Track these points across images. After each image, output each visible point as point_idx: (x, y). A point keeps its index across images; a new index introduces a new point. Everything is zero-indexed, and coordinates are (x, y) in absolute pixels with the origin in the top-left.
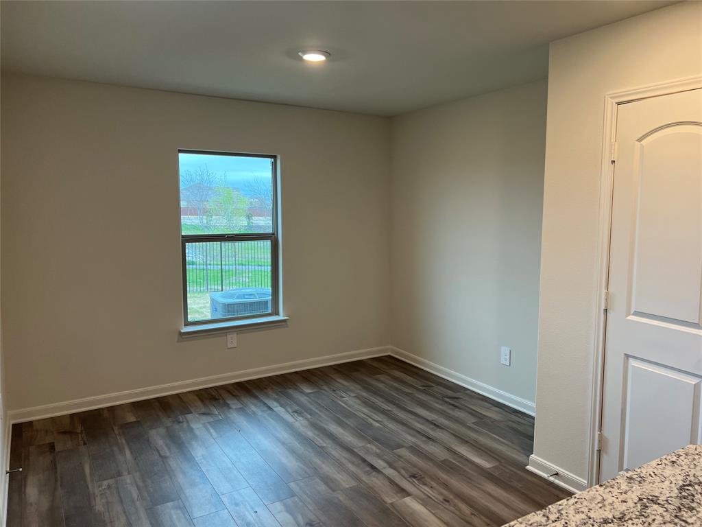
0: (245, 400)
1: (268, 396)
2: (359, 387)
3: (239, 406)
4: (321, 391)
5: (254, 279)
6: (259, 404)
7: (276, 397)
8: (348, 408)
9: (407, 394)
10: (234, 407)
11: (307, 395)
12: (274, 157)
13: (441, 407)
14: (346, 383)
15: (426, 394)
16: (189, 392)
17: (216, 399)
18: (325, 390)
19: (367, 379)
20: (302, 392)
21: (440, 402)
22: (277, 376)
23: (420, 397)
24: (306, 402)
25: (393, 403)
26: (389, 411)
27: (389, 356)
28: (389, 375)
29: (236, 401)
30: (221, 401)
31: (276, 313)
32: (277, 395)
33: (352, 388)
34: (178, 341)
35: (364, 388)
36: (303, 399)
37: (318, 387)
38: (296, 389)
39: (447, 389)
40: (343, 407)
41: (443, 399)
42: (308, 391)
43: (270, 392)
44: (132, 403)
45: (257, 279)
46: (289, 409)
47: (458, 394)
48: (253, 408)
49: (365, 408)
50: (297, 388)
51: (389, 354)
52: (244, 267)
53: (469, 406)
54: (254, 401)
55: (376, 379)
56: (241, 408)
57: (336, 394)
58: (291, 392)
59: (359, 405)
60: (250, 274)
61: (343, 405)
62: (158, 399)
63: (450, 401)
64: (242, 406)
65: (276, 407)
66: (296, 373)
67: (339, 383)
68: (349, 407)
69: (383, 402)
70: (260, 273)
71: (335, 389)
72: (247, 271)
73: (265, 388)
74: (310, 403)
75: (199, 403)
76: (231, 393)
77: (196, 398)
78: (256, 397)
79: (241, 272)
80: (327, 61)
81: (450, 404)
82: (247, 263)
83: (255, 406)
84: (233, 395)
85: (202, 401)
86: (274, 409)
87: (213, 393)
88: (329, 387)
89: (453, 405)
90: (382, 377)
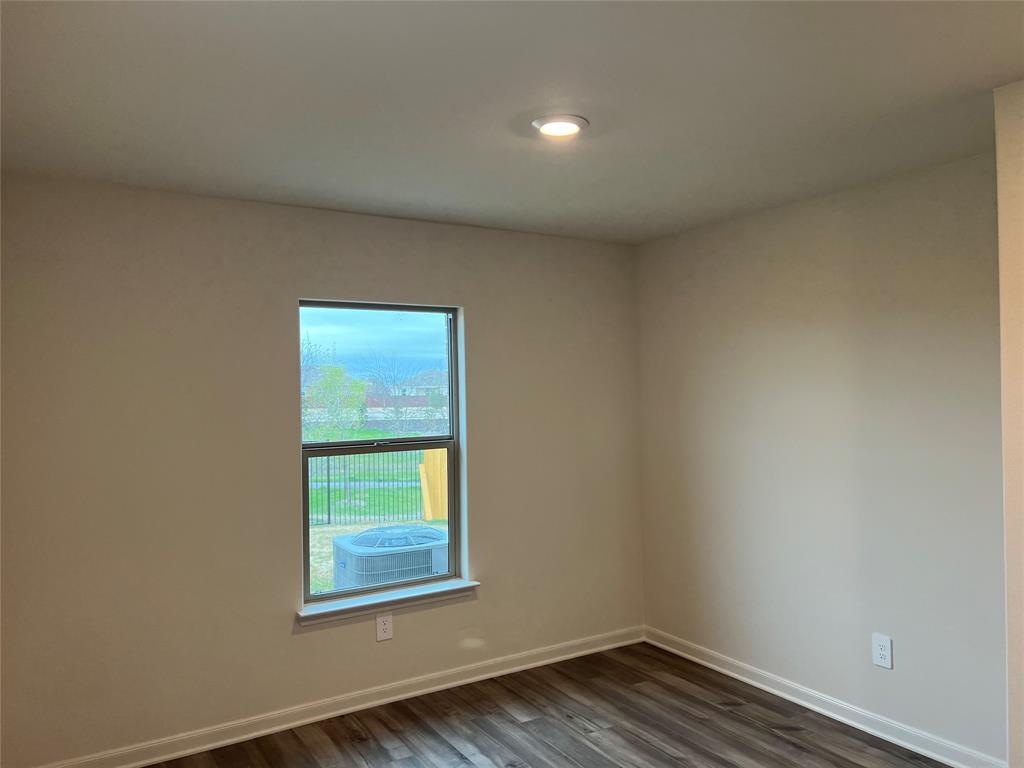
0: (414, 741)
1: (455, 732)
2: (611, 708)
3: (406, 754)
4: (546, 717)
5: (372, 503)
6: (442, 749)
7: (469, 732)
8: (605, 755)
9: (702, 722)
10: (396, 755)
11: (523, 726)
12: (454, 311)
13: (773, 749)
14: (587, 702)
15: (733, 719)
16: (312, 724)
17: (362, 740)
18: (552, 716)
19: (620, 691)
20: (513, 722)
21: (766, 737)
22: (461, 687)
23: (726, 726)
24: (523, 741)
25: (681, 739)
26: (682, 759)
27: (644, 643)
28: (655, 681)
29: (397, 743)
30: (373, 744)
31: (456, 574)
32: (471, 728)
33: (600, 711)
34: (294, 633)
35: (621, 709)
36: (517, 735)
37: (540, 710)
38: (500, 714)
39: (771, 709)
40: (597, 753)
41: (770, 730)
42: (523, 718)
43: (456, 723)
44: (212, 751)
45: (377, 503)
46: (498, 760)
47: (793, 718)
48: (433, 758)
49: (636, 754)
50: (502, 714)
51: (643, 639)
52: (357, 484)
53: (824, 745)
54: (432, 742)
55: (638, 692)
56: (410, 758)
57: (575, 723)
58: (493, 720)
59: (624, 747)
60: (367, 495)
61: (595, 748)
62: (257, 741)
63: (787, 737)
64: (411, 754)
65: (474, 755)
66: (491, 679)
67: (571, 699)
68: (606, 751)
69: (663, 741)
70: (381, 493)
71: (570, 713)
72: (362, 489)
73: (446, 714)
74: (532, 743)
75: (333, 750)
76: (386, 725)
77: (326, 737)
78: (433, 734)
79: (353, 491)
80: (581, 136)
81: (789, 742)
82: (362, 478)
83: (435, 752)
84: (392, 731)
85: (337, 742)
86: (472, 759)
87: (355, 727)
88: (558, 710)
89: (794, 744)
90: (646, 687)
